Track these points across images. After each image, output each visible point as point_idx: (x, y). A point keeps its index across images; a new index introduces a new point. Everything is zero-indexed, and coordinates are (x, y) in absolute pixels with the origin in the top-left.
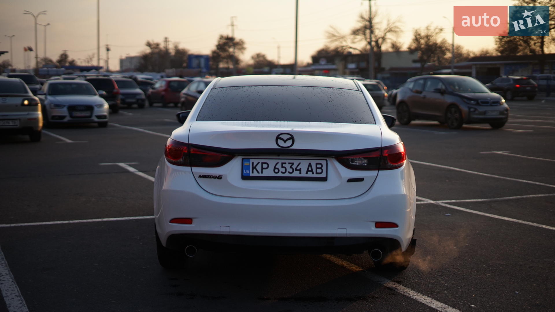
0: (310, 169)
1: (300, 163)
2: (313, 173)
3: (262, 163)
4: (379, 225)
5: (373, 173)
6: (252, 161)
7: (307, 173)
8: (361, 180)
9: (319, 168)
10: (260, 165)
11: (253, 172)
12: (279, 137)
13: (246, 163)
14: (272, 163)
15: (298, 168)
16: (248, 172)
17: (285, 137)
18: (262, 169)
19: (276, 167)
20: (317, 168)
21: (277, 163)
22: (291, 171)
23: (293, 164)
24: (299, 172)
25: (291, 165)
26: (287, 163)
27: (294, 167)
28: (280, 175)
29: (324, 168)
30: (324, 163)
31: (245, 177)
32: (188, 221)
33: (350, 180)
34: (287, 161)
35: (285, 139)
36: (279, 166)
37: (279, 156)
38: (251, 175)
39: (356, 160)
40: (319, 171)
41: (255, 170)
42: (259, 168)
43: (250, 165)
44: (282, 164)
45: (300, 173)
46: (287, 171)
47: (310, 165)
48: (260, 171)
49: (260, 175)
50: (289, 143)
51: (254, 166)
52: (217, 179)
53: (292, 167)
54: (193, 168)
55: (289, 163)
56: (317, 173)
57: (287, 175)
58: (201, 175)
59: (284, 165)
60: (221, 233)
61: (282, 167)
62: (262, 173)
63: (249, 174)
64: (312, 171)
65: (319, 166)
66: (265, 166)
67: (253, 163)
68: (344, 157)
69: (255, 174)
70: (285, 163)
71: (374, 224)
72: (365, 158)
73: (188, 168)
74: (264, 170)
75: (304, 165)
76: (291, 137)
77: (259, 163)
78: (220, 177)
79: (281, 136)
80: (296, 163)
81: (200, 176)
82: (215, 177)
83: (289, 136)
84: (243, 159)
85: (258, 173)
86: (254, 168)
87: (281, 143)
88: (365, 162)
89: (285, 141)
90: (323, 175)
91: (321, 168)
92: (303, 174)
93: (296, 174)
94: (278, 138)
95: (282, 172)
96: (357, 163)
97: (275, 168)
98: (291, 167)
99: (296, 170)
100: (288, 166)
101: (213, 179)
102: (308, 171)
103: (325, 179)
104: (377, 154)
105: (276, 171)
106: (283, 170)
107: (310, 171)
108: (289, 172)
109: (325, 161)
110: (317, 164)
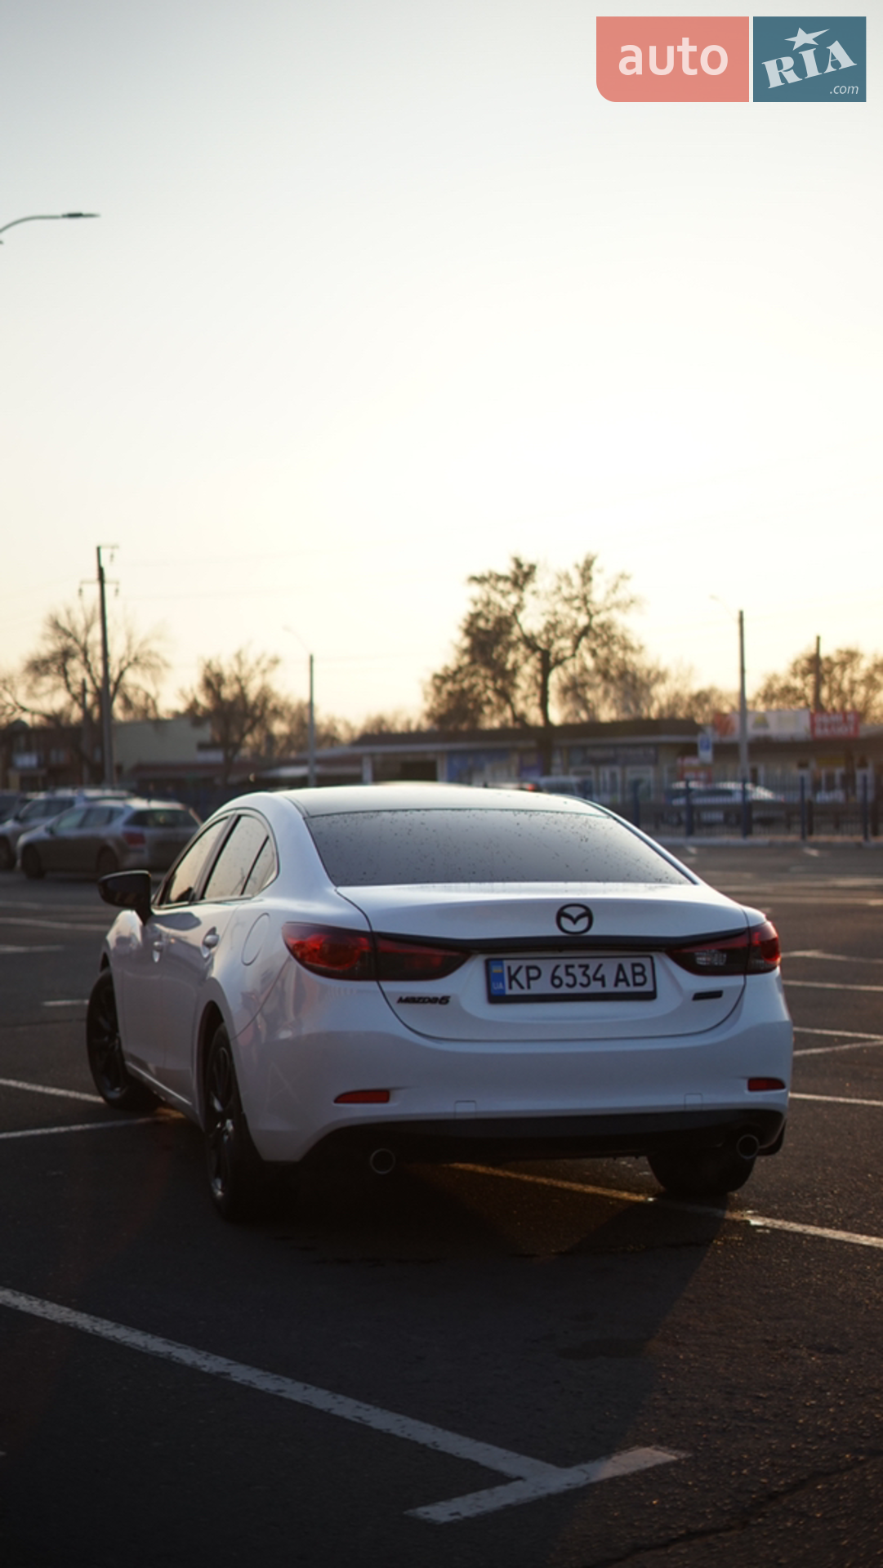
0: (621, 977)
1: (600, 966)
2: (628, 985)
3: (528, 968)
4: (756, 1084)
5: (735, 981)
6: (506, 963)
7: (616, 985)
8: (716, 994)
9: (639, 974)
10: (523, 971)
11: (510, 987)
12: (563, 911)
13: (495, 969)
14: (547, 967)
15: (599, 976)
16: (500, 986)
17: (575, 912)
18: (529, 979)
19: (557, 974)
20: (635, 974)
21: (557, 967)
22: (585, 981)
23: (587, 967)
24: (600, 983)
25: (582, 969)
26: (576, 966)
27: (590, 972)
28: (564, 990)
29: (648, 973)
30: (646, 962)
31: (495, 998)
32: (382, 1096)
33: (699, 996)
34: (576, 962)
35: (575, 916)
36: (561, 972)
37: (561, 950)
38: (508, 992)
39: (700, 956)
40: (639, 979)
41: (514, 983)
42: (522, 977)
43: (502, 974)
44: (567, 967)
45: (604, 985)
46: (578, 981)
47: (620, 968)
48: (524, 984)
49: (526, 992)
50: (582, 925)
51: (513, 972)
52: (437, 1006)
53: (588, 972)
54: (383, 984)
55: (580, 966)
56: (636, 984)
57: (578, 989)
58: (404, 997)
59: (570, 970)
60: (458, 1117)
61: (568, 974)
62: (529, 987)
63: (504, 990)
64: (625, 980)
65: (638, 969)
66: (533, 973)
67: (509, 968)
68: (685, 951)
69: (516, 990)
70: (572, 966)
71: (745, 1083)
72: (722, 951)
73: (372, 985)
74: (532, 982)
75: (609, 969)
76: (586, 910)
77: (520, 968)
78: (444, 1000)
79: (567, 911)
80: (593, 964)
81: (401, 1000)
82: (434, 1000)
83: (582, 911)
84: (487, 963)
85: (522, 987)
86: (512, 978)
87: (565, 922)
88: (719, 960)
89: (575, 921)
90: (648, 988)
91: (642, 974)
92: (610, 988)
93: (596, 987)
94: (561, 914)
95: (568, 985)
96: (702, 960)
97: (553, 977)
98: (584, 974)
99: (595, 979)
100: (578, 972)
101: (429, 1006)
102: (618, 980)
103: (651, 996)
104: (741, 943)
105: (557, 982)
106: (570, 980)
107: (622, 980)
108: (582, 985)
109: (649, 960)
110: (634, 965)
